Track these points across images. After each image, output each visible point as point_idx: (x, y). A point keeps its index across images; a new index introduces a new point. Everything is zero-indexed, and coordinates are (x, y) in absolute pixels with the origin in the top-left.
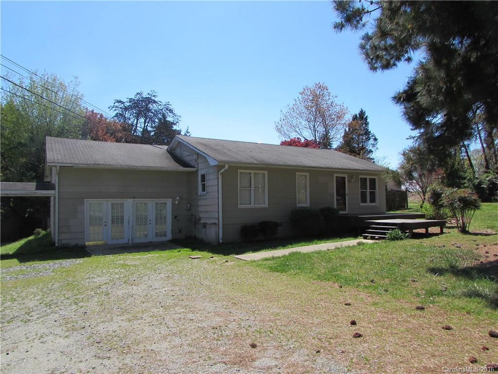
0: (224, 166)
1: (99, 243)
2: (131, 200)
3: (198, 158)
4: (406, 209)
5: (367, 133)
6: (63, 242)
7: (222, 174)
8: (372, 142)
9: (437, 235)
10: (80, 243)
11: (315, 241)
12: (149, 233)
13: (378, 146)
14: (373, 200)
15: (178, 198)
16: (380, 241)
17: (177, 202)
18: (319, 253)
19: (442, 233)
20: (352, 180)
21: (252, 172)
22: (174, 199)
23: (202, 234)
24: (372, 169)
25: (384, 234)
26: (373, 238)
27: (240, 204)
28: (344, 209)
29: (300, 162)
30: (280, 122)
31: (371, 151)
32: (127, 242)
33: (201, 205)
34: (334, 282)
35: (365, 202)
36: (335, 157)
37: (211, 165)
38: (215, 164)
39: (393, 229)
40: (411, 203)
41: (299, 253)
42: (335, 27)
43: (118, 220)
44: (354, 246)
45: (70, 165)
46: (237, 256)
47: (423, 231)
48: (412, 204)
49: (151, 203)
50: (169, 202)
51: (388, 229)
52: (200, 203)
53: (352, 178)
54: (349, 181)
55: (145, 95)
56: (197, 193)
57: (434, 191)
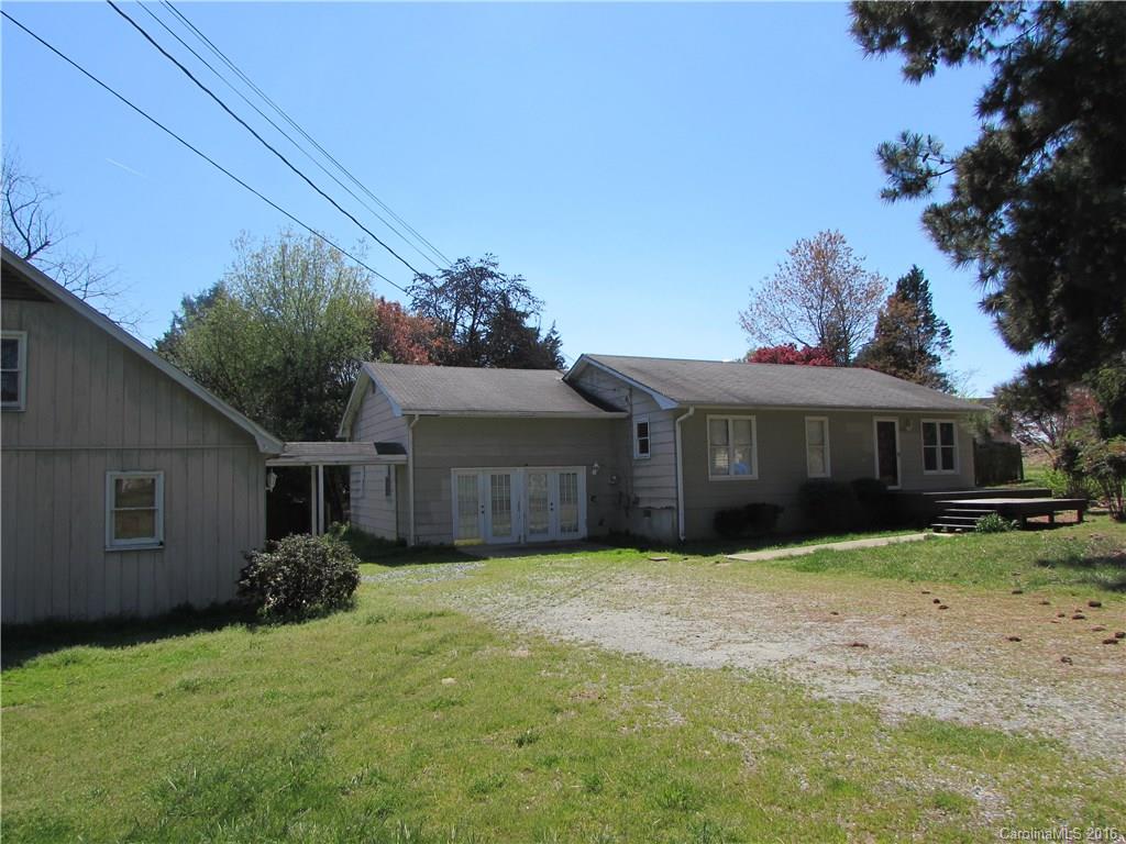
0: (687, 410)
1: (475, 542)
2: (521, 470)
3: (631, 395)
4: (1020, 482)
5: (929, 319)
6: (421, 540)
7: (681, 422)
8: (940, 339)
9: (1070, 524)
10: (446, 540)
11: (851, 535)
12: (551, 525)
13: (953, 345)
14: (948, 464)
15: (596, 465)
16: (965, 535)
17: (594, 472)
18: (863, 549)
19: (1080, 520)
20: (908, 429)
21: (730, 418)
22: (590, 467)
23: (642, 528)
24: (945, 407)
25: (973, 523)
26: (951, 530)
27: (712, 474)
28: (895, 483)
29: (811, 398)
30: (750, 313)
31: (937, 359)
32: (515, 540)
33: (641, 478)
34: (900, 579)
35: (935, 468)
36: (873, 384)
37: (664, 408)
38: (670, 407)
39: (986, 514)
40: (1032, 469)
41: (832, 550)
42: (883, 197)
43: (502, 506)
44: (919, 541)
45: (434, 413)
46: (729, 556)
47: (1045, 519)
48: (1032, 472)
49: (552, 475)
50: (581, 472)
51: (979, 515)
52: (638, 472)
53: (907, 423)
54: (902, 430)
55: (475, 263)
56: (630, 457)
57: (1067, 446)
